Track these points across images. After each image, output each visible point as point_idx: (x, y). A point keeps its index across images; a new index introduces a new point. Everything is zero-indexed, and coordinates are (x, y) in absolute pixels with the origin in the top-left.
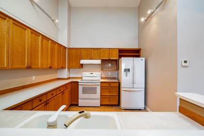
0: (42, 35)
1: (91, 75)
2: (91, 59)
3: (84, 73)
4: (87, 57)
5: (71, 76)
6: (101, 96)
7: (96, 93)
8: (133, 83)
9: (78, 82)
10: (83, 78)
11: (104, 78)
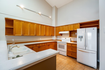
0: (41, 24)
1: (65, 39)
2: (64, 31)
3: (62, 38)
4: (63, 30)
5: (58, 39)
6: (67, 51)
7: (64, 48)
8: (86, 46)
9: (57, 42)
10: (62, 41)
11: (72, 41)
